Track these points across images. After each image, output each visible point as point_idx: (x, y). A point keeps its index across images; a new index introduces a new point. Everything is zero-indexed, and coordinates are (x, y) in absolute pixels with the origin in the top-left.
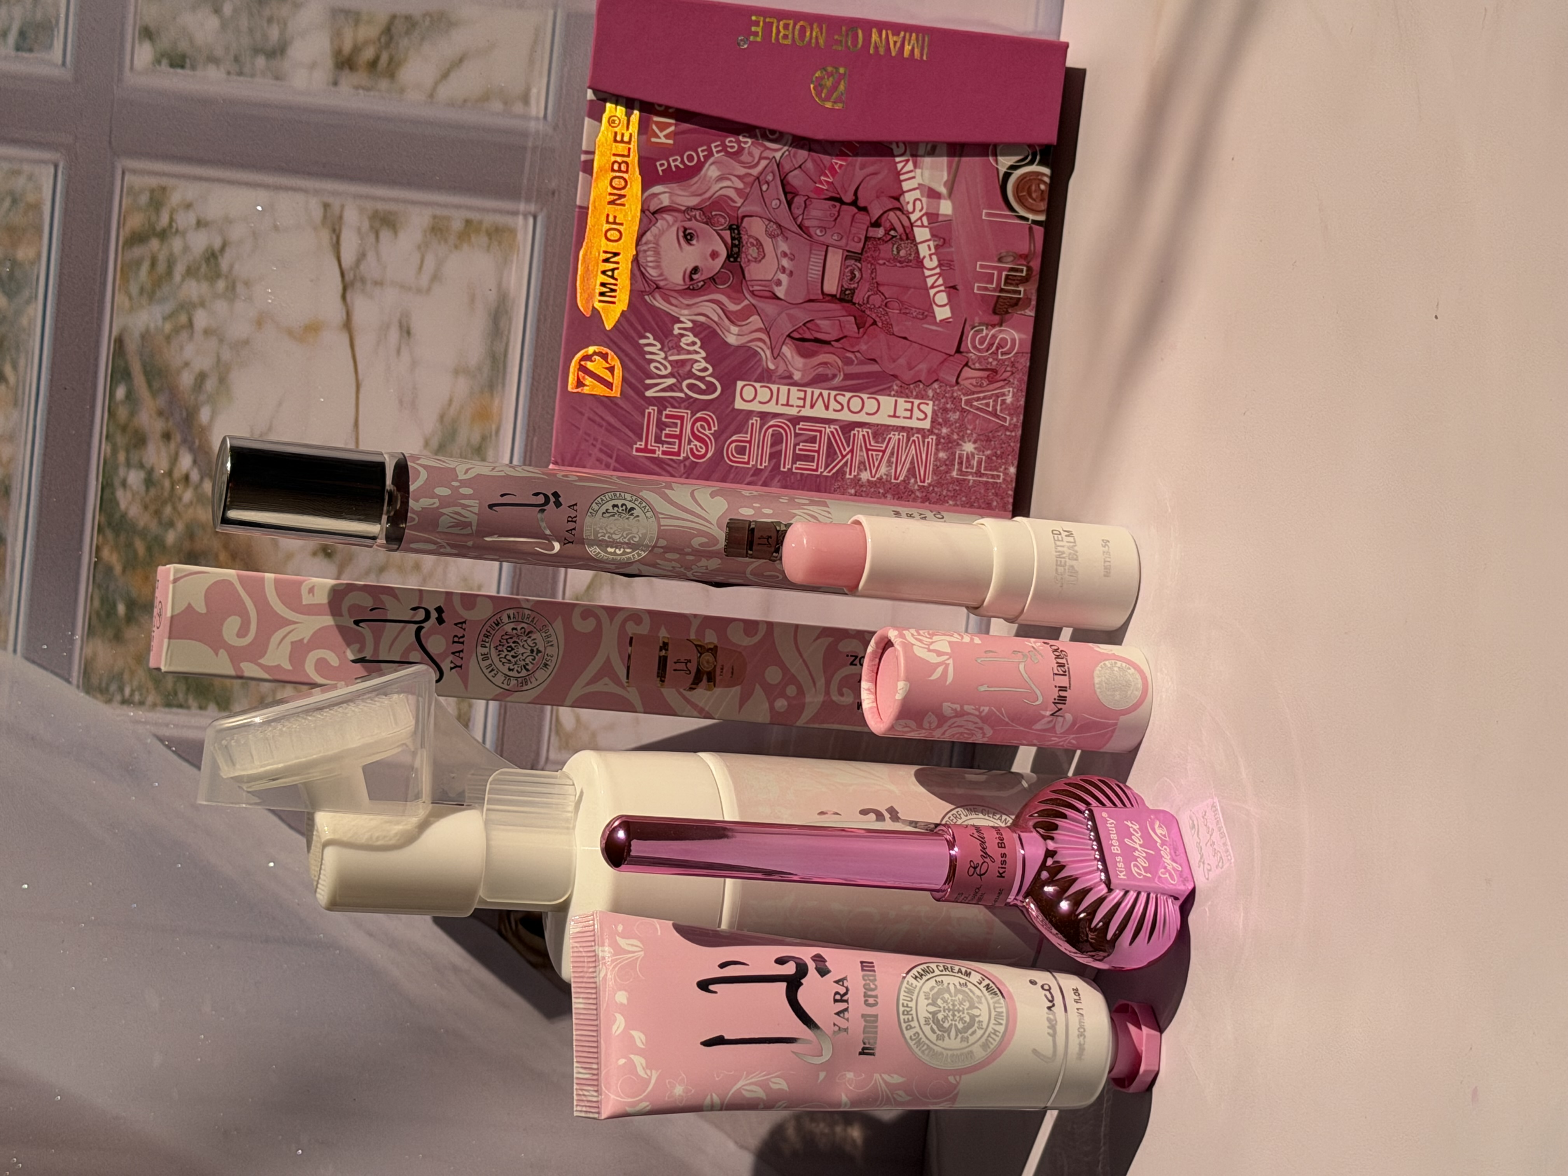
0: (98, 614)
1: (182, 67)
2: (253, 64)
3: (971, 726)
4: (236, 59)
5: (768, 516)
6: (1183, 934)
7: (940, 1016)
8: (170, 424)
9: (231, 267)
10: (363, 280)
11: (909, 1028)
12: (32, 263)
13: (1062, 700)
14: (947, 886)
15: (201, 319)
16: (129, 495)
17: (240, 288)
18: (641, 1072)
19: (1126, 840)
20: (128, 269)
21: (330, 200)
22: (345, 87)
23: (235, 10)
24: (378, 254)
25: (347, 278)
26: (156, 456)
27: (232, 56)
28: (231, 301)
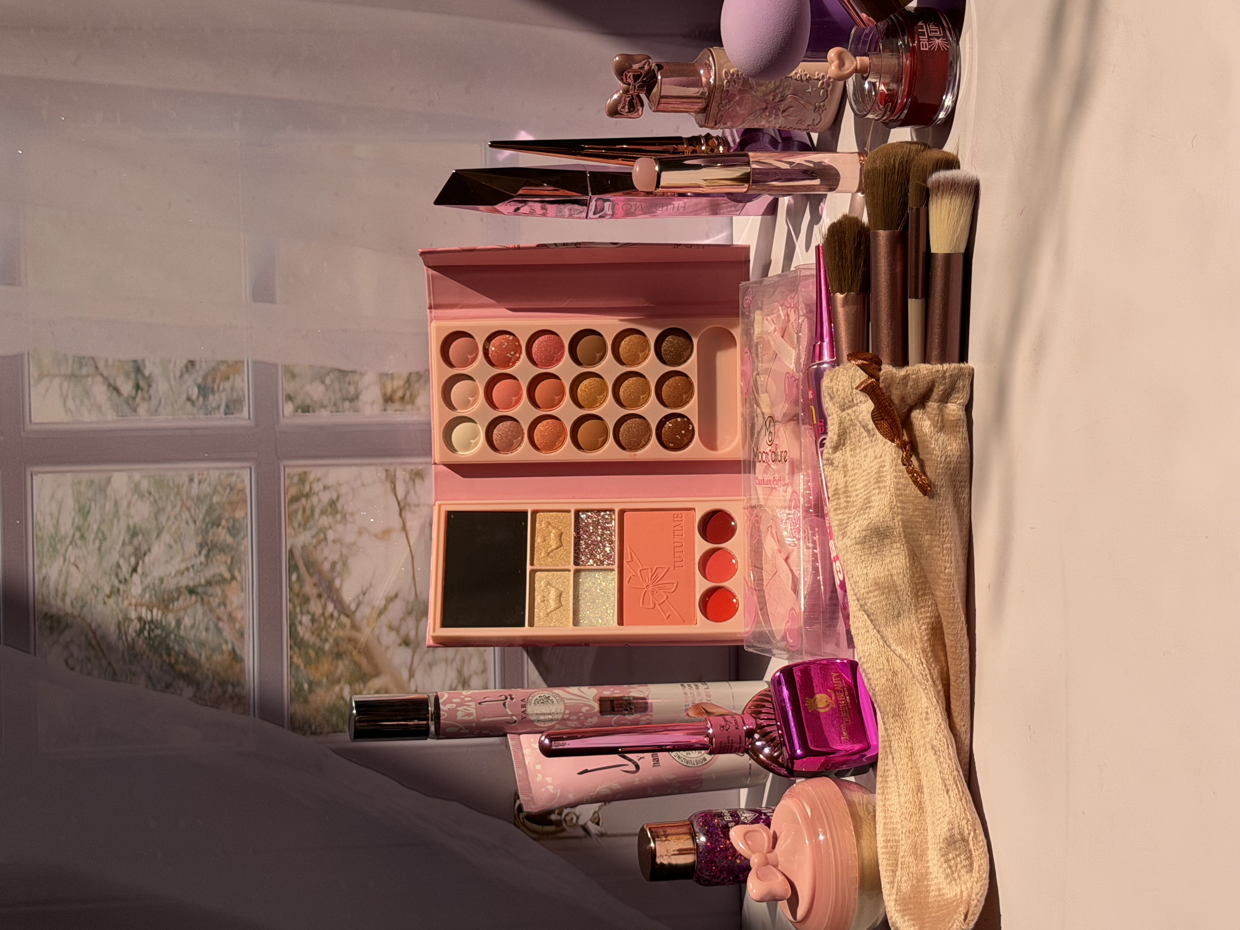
0: (294, 691)
1: (308, 412)
2: (343, 406)
4: (335, 405)
8: (321, 589)
9: (343, 507)
10: (409, 505)
12: (243, 518)
15: (331, 535)
16: (304, 628)
17: (348, 517)
20: (291, 516)
21: (389, 467)
22: (390, 412)
23: (332, 381)
24: (415, 491)
25: (401, 505)
26: (315, 607)
27: (332, 403)
28: (345, 524)
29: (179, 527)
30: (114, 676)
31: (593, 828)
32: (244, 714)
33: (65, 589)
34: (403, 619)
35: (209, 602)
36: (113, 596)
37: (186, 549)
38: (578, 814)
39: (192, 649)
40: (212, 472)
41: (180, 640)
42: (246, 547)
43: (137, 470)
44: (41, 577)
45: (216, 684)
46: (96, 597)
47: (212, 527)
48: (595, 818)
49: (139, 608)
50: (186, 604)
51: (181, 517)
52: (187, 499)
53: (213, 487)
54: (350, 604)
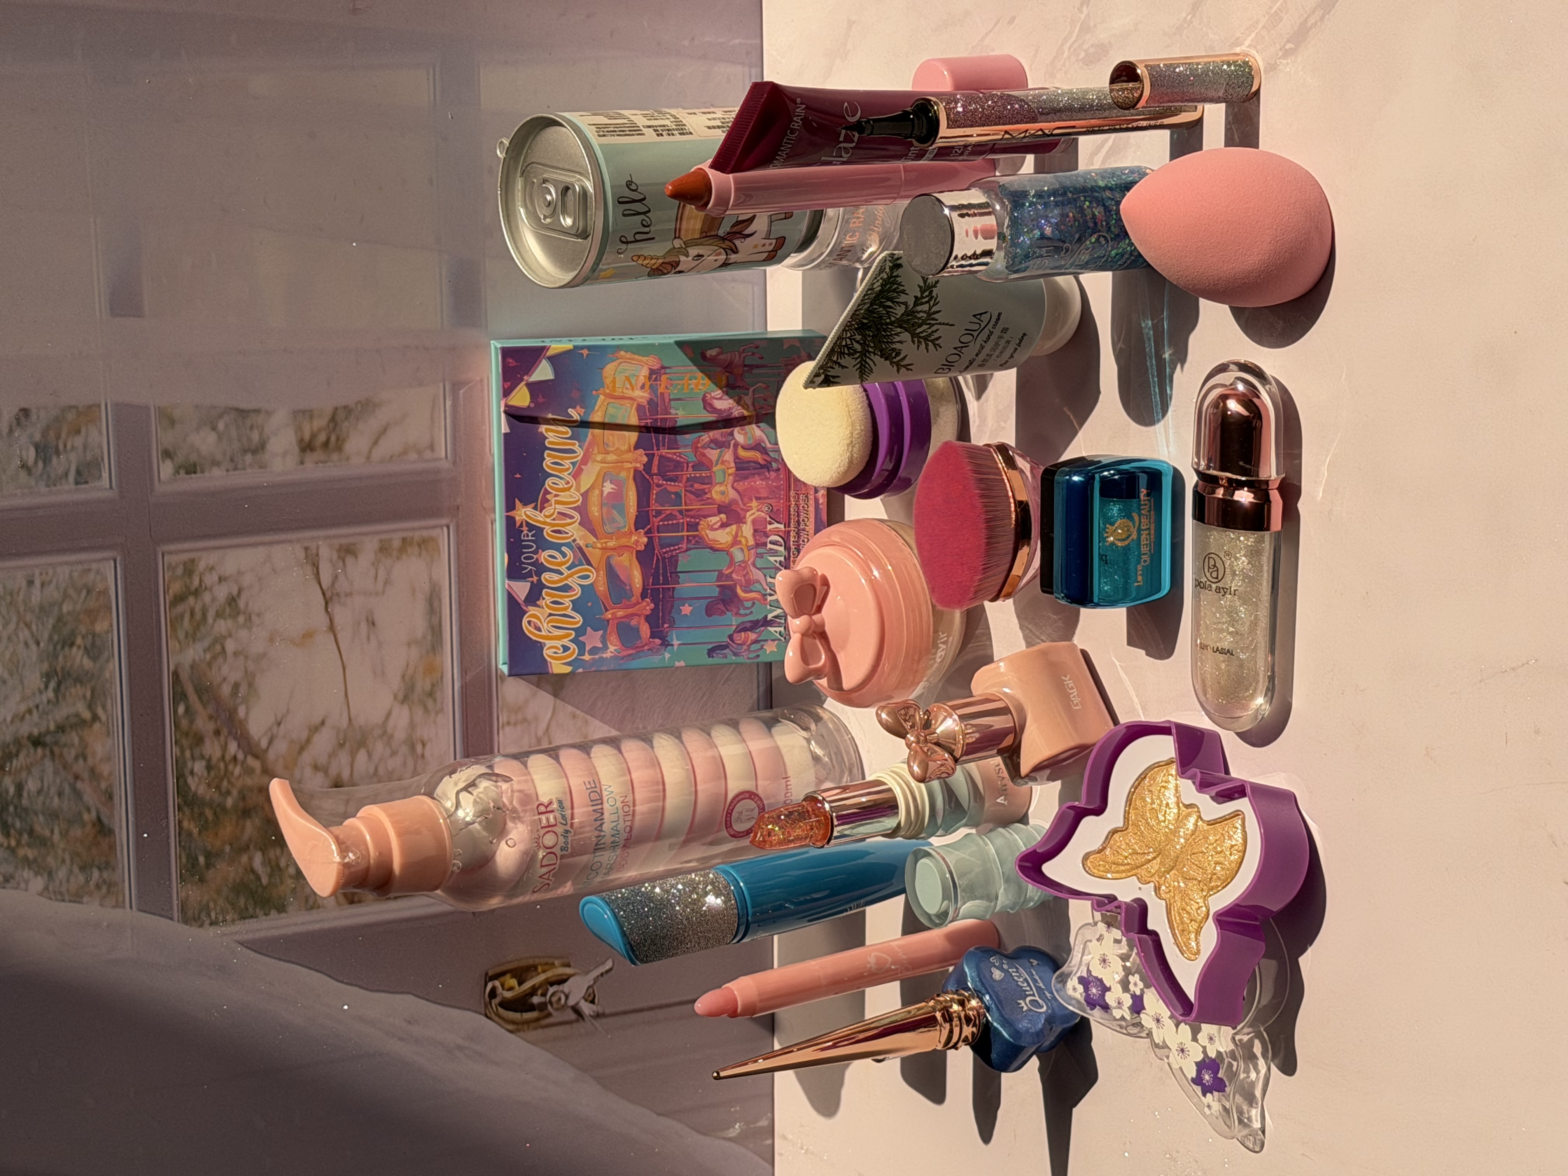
0: (186, 867)
1: (195, 472)
2: (244, 461)
4: (232, 460)
8: (219, 723)
9: (247, 604)
10: (338, 595)
12: (107, 632)
15: (230, 646)
16: (196, 779)
17: (254, 618)
20: (175, 623)
21: (309, 544)
22: (309, 465)
23: (227, 426)
24: (346, 574)
25: (327, 595)
26: (211, 748)
27: (228, 458)
28: (250, 629)
29: (14, 653)
31: (587, 1008)
32: (116, 906)
34: (332, 755)
35: (61, 755)
37: (26, 683)
38: (566, 990)
39: (40, 825)
40: (59, 570)
41: (23, 812)
42: (112, 672)
45: (76, 870)
47: (63, 648)
48: (589, 995)
50: (29, 761)
51: (18, 637)
52: (25, 611)
53: (62, 590)
54: (259, 740)
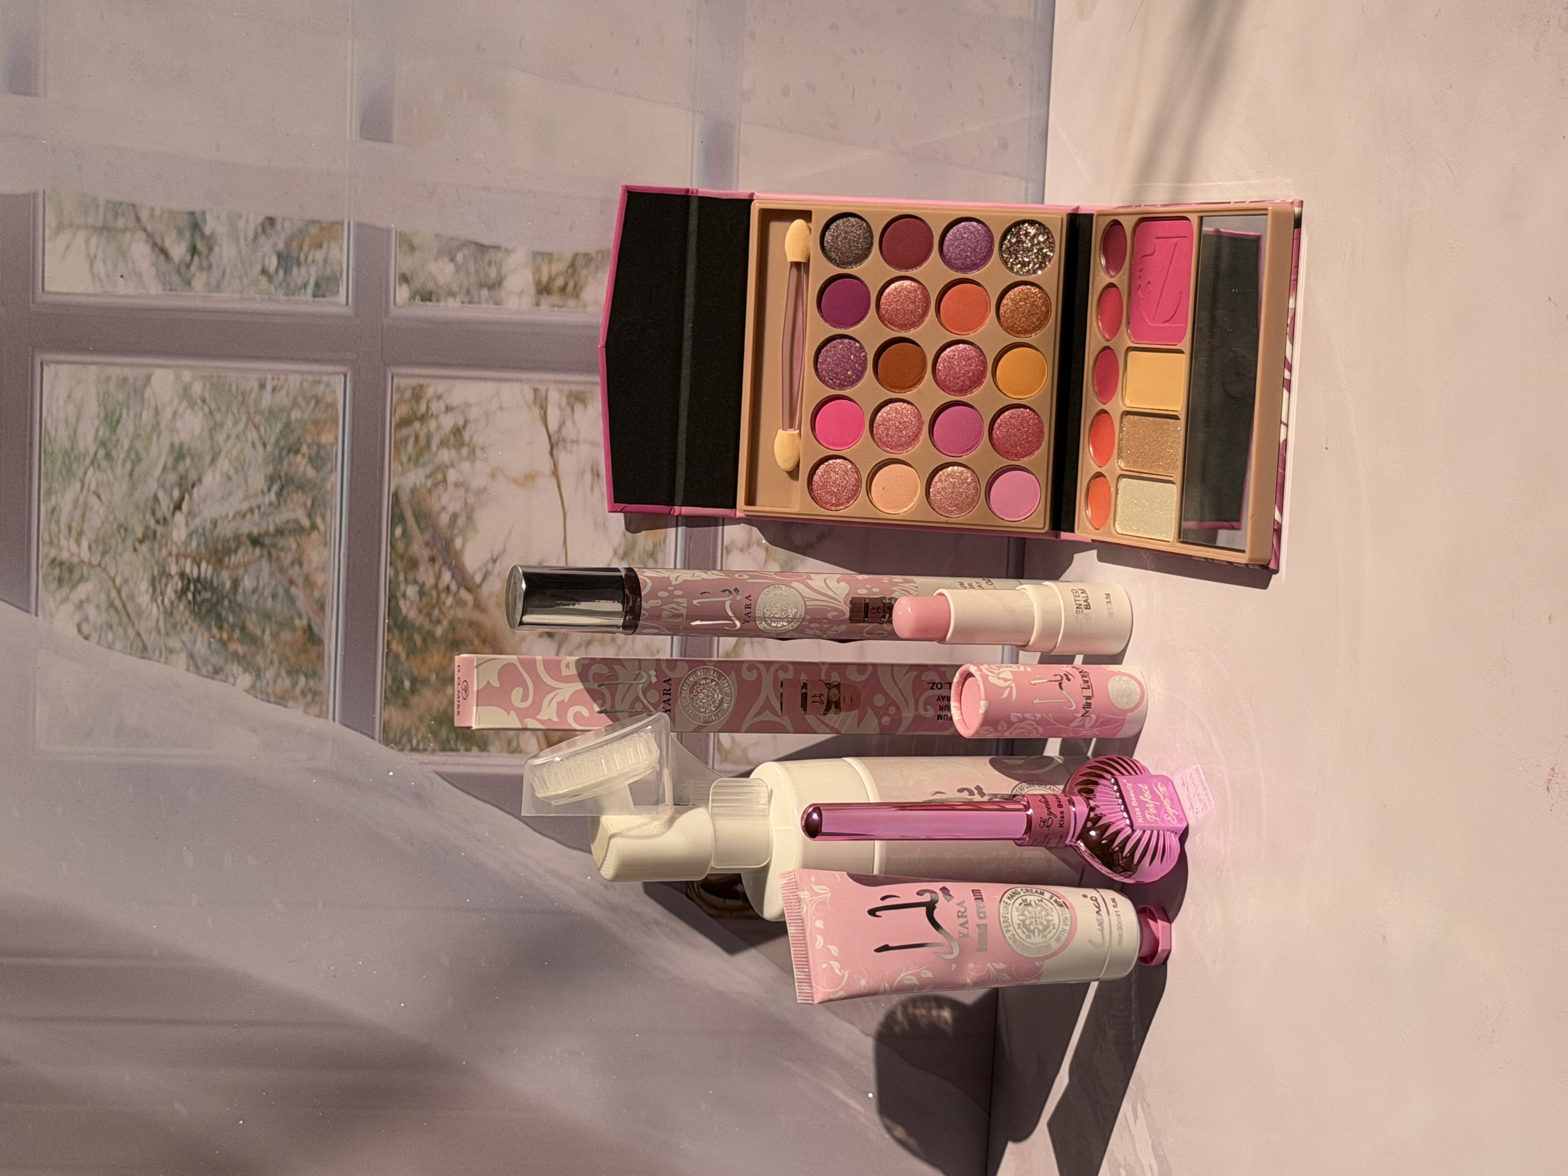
0: (391, 689)
1: (430, 300)
2: (479, 294)
3: (1030, 727)
4: (468, 292)
5: (875, 593)
6: (1183, 856)
7: (1027, 922)
8: (435, 550)
9: (471, 437)
10: (564, 441)
11: (1008, 931)
12: (333, 445)
13: (1089, 705)
14: (1025, 836)
15: (452, 476)
16: (408, 603)
17: (479, 453)
18: (837, 971)
19: (1141, 797)
20: (399, 445)
21: (539, 386)
22: (544, 307)
23: (465, 258)
24: (574, 422)
25: (553, 440)
26: (425, 574)
27: (464, 290)
28: (473, 462)
29: (242, 451)
30: (144, 652)
32: (319, 716)
33: (82, 527)
35: (278, 558)
36: (147, 542)
37: (250, 482)
39: (252, 622)
40: (291, 377)
41: (237, 608)
42: (334, 485)
43: (187, 367)
44: (50, 510)
45: (283, 673)
46: (123, 541)
47: (288, 454)
49: (182, 561)
50: (246, 559)
51: (246, 437)
52: (255, 413)
53: (291, 397)
54: (475, 573)
